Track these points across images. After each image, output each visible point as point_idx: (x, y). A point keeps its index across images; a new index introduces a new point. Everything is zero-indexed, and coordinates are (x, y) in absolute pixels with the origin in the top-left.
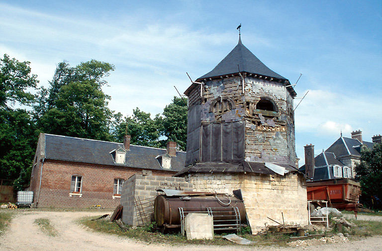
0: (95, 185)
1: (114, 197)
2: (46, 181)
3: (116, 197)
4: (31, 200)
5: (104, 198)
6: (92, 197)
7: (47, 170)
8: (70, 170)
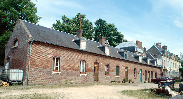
0: (69, 65)
1: (80, 74)
2: (34, 60)
3: (82, 74)
4: (21, 78)
5: (74, 76)
6: (67, 74)
7: (34, 51)
8: (51, 52)
